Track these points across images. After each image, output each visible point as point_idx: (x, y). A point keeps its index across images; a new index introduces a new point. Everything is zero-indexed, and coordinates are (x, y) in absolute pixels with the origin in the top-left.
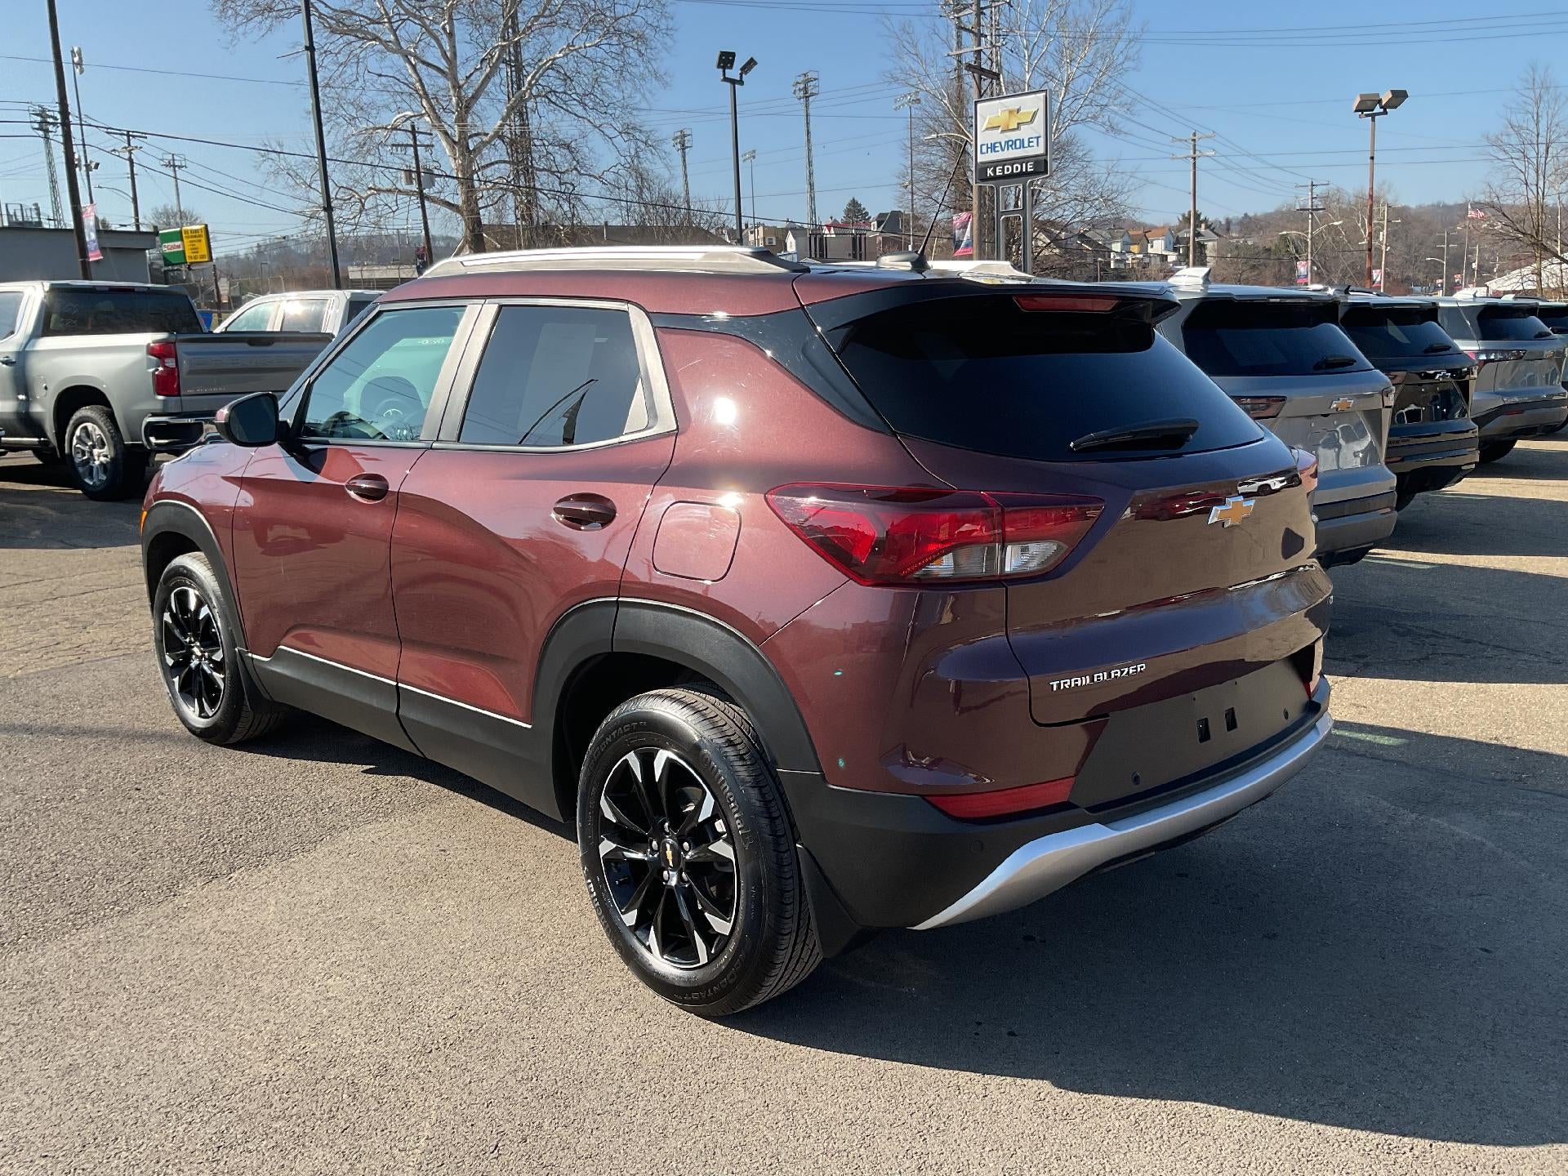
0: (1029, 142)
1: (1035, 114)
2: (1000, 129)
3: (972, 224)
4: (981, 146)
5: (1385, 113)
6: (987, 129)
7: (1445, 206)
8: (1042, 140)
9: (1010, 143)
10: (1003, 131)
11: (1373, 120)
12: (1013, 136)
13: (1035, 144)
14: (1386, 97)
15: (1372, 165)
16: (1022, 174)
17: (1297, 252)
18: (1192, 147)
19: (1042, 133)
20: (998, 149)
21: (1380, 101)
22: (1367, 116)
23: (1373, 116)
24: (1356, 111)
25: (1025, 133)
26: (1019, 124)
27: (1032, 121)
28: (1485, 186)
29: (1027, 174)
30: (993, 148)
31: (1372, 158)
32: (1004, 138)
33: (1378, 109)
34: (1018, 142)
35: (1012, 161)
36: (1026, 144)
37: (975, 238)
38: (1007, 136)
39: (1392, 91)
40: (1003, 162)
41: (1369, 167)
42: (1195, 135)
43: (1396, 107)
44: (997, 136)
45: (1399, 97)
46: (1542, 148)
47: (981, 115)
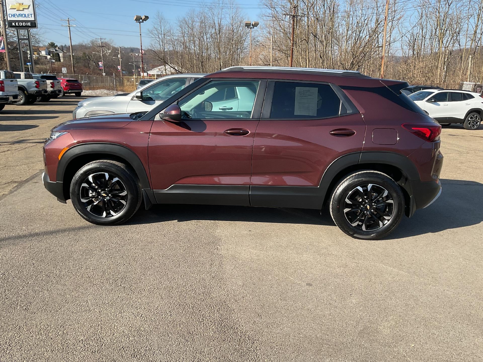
0: (28, 16)
1: (29, 6)
2: (16, 10)
3: (4, 41)
4: (9, 14)
5: (143, 22)
6: (11, 9)
7: (125, 48)
8: (33, 16)
9: (21, 15)
10: (17, 10)
11: (140, 23)
12: (22, 12)
13: (30, 16)
14: (143, 18)
15: (141, 37)
16: (26, 26)
17: (89, 58)
18: (68, 23)
19: (33, 13)
20: (16, 16)
21: (142, 18)
22: (138, 22)
23: (140, 22)
24: (135, 20)
25: (26, 12)
26: (23, 9)
27: (28, 8)
28: (150, 44)
29: (28, 26)
30: (14, 15)
31: (141, 35)
32: (18, 13)
33: (141, 21)
34: (24, 15)
35: (22, 21)
36: (27, 16)
37: (6, 46)
38: (19, 12)
39: (145, 16)
40: (19, 21)
41: (140, 37)
42: (69, 19)
43: (146, 21)
44: (14, 12)
45: (147, 18)
46: (163, 36)
47: (8, 3)
